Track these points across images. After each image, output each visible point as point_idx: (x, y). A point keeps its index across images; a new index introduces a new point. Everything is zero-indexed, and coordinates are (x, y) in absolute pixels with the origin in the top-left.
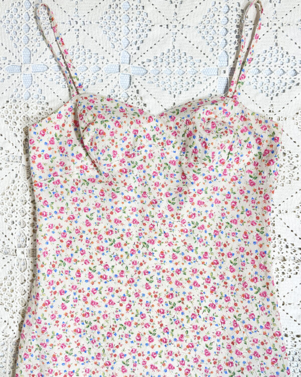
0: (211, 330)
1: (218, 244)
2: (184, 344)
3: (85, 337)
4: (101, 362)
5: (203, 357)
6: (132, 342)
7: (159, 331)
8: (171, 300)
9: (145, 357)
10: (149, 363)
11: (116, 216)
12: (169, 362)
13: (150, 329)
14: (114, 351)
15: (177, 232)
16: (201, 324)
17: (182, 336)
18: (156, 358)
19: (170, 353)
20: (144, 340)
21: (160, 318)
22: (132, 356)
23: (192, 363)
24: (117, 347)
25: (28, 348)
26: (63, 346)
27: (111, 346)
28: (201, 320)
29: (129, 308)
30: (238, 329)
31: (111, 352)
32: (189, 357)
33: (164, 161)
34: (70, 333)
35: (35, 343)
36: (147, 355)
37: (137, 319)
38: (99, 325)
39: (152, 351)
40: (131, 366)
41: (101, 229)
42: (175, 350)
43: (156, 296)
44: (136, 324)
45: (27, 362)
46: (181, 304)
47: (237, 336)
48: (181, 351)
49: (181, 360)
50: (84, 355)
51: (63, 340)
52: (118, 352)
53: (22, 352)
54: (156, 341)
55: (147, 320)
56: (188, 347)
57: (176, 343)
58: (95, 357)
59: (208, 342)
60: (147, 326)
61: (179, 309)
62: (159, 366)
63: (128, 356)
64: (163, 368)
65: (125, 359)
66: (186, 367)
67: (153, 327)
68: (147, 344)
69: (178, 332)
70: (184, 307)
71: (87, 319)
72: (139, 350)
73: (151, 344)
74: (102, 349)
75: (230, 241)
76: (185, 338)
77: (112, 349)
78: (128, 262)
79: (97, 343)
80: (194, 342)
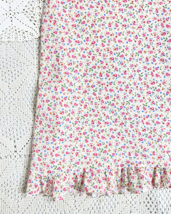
0: (151, 17)
2: (136, 27)
3: (78, 29)
4: (90, 43)
5: (148, 32)
6: (106, 28)
7: (121, 21)
8: (126, 3)
9: (114, 36)
10: (117, 39)
12: (128, 37)
13: (116, 19)
14: (96, 34)
16: (144, 14)
17: (135, 22)
18: (121, 36)
19: (129, 32)
20: (113, 26)
21: (121, 13)
22: (107, 36)
23: (142, 37)
24: (98, 32)
25: (47, 35)
26: (67, 33)
27: (94, 31)
28: (144, 12)
29: (102, 9)
30: (166, 13)
31: (95, 35)
32: (140, 34)
34: (70, 26)
35: (50, 32)
36: (115, 35)
37: (108, 15)
38: (86, 21)
39: (118, 32)
40: (107, 42)
42: (131, 30)
43: (117, 2)
44: (107, 18)
45: (47, 44)
46: (132, 5)
47: (166, 17)
48: (135, 30)
49: (135, 36)
50: (80, 39)
51: (66, 30)
52: (99, 35)
53: (43, 39)
54: (120, 26)
55: (113, 15)
56: (139, 27)
57: (131, 26)
58: (86, 40)
59: (150, 24)
60: (114, 18)
61: (131, 7)
62: (123, 40)
63: (105, 37)
64: (126, 41)
65: (103, 39)
66: (138, 39)
67: (117, 18)
68: (115, 28)
69: (132, 20)
70: (133, 6)
71: (79, 18)
72: (111, 33)
73: (117, 28)
74: (89, 34)
76: (136, 23)
77: (95, 33)
79: (86, 31)
80: (142, 25)
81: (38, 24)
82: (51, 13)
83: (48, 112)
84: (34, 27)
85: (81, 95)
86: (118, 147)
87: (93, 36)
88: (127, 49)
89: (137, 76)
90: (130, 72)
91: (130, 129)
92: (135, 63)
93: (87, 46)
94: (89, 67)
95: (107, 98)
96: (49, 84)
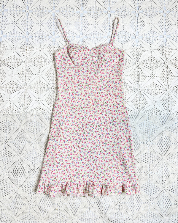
0: (107, 109)
1: (109, 85)
2: (99, 113)
3: (71, 111)
4: (76, 118)
5: (105, 116)
6: (85, 112)
7: (92, 109)
8: (95, 101)
9: (88, 117)
10: (90, 118)
11: (79, 77)
12: (95, 118)
13: (90, 109)
15: (97, 82)
16: (104, 107)
19: (96, 115)
20: (88, 112)
21: (93, 106)
23: (102, 118)
25: (56, 114)
26: (65, 113)
27: (79, 113)
28: (104, 106)
29: (84, 103)
30: (114, 108)
32: (101, 116)
33: (93, 62)
34: (67, 110)
35: (57, 112)
36: (89, 116)
37: (86, 106)
38: (75, 108)
39: (90, 115)
40: (85, 119)
41: (76, 81)
42: (97, 114)
43: (91, 100)
44: (86, 107)
45: (55, 118)
46: (98, 102)
47: (114, 110)
48: (99, 115)
49: (99, 117)
50: (72, 116)
51: (65, 112)
52: (81, 115)
53: (54, 115)
54: (92, 112)
55: (89, 106)
56: (101, 113)
57: (97, 113)
58: (74, 117)
59: (106, 112)
60: (89, 108)
61: (98, 103)
62: (92, 119)
63: (84, 116)
64: (94, 119)
65: (83, 117)
66: (100, 119)
69: (98, 110)
70: (99, 103)
71: (72, 106)
72: (87, 115)
73: (90, 113)
75: (112, 84)
76: (100, 111)
78: (83, 90)
79: (75, 113)
80: (102, 112)
81: (52, 107)
82: (59, 104)
83: (52, 152)
84: (50, 108)
85: (69, 144)
86: (85, 172)
87: (78, 116)
88: (94, 123)
89: (98, 137)
90: (95, 134)
91: (92, 163)
92: (97, 130)
93: (75, 120)
94: (75, 130)
95: (82, 146)
96: (54, 137)
